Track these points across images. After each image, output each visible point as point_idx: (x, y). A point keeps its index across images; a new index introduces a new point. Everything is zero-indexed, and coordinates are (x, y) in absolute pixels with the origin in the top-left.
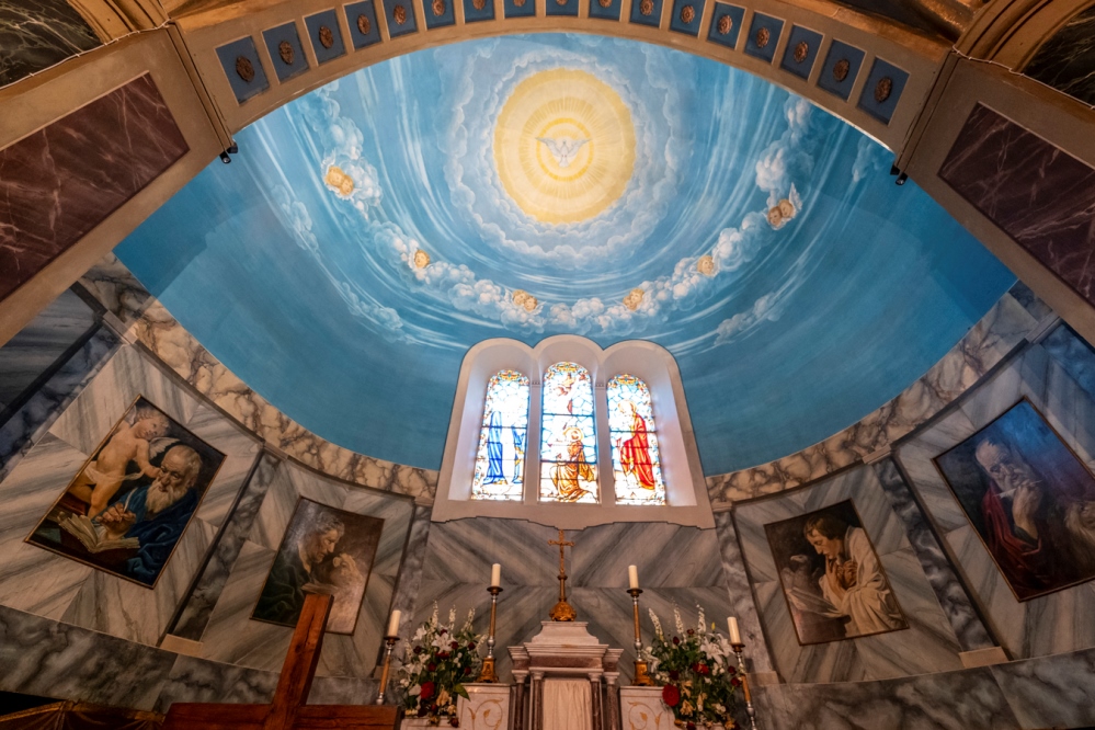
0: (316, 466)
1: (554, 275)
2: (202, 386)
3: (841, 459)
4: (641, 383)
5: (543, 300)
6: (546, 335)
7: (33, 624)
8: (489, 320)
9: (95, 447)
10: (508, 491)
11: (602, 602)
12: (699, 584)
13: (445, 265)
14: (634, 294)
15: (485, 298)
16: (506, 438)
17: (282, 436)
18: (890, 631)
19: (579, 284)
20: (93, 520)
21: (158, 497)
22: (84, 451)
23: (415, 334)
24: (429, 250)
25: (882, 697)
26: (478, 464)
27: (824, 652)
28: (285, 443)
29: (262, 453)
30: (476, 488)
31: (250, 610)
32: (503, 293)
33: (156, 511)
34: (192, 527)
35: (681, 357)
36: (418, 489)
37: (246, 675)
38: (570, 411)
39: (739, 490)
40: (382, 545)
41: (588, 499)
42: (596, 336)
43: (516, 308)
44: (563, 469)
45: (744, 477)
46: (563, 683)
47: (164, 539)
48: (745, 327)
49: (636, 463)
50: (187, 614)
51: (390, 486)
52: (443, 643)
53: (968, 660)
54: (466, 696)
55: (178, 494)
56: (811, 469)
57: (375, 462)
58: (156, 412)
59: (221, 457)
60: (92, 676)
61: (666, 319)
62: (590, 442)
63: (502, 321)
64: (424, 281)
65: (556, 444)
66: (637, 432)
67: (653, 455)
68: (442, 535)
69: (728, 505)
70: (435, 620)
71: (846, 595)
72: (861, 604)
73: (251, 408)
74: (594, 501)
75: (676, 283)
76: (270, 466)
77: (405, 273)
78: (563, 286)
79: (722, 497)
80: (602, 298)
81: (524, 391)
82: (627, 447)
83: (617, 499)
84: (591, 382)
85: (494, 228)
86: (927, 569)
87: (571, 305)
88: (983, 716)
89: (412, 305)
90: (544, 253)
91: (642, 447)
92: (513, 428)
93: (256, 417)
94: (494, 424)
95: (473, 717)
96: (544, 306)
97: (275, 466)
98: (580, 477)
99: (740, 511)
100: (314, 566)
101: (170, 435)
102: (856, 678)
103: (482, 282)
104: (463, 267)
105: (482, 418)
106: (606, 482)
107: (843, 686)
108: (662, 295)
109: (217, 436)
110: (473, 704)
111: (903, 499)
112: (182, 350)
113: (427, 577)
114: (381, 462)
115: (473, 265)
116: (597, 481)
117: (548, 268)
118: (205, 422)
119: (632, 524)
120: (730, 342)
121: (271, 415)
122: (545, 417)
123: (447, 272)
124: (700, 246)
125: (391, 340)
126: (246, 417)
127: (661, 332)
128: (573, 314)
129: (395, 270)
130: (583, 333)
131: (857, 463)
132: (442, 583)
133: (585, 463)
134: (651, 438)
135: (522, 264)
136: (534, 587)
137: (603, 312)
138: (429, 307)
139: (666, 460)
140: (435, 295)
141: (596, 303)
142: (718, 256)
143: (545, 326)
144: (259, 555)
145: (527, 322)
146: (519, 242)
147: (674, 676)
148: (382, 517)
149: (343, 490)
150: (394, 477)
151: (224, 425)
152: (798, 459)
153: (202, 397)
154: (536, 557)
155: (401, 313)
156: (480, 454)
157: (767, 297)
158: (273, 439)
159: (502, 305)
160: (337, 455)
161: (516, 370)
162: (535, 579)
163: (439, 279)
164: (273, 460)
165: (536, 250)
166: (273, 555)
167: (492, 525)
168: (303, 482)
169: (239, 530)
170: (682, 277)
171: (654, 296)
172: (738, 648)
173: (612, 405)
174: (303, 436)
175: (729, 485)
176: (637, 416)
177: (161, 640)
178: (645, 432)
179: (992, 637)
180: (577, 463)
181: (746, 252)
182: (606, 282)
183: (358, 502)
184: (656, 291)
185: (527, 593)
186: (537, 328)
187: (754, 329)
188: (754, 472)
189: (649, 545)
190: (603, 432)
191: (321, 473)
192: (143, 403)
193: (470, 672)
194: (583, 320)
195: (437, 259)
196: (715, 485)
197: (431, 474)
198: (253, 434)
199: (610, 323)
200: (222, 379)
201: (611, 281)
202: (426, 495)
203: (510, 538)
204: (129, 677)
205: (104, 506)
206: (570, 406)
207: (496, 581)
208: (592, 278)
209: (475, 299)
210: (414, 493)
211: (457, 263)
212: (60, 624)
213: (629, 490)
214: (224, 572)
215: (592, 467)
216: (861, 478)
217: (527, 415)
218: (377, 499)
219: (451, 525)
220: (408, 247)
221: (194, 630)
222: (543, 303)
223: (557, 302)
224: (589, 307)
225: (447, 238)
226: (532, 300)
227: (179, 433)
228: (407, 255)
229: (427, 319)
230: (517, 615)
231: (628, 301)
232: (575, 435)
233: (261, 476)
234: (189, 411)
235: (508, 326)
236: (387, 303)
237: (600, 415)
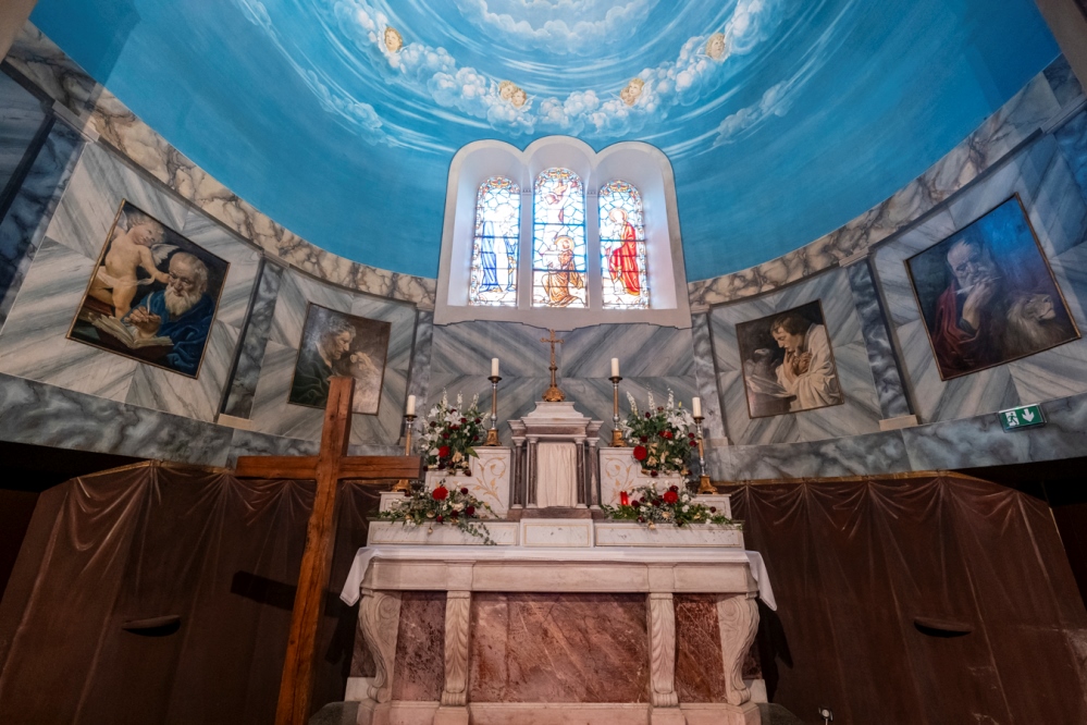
0: (318, 274)
1: (543, 61)
2: (185, 190)
3: (819, 263)
4: (634, 190)
5: (533, 94)
6: (538, 136)
7: (103, 404)
8: (474, 118)
9: (98, 251)
10: (502, 298)
11: (587, 388)
12: (671, 374)
13: (421, 48)
14: (633, 84)
15: (468, 90)
16: (499, 247)
17: (279, 245)
18: (828, 406)
19: (573, 72)
20: (122, 320)
21: (176, 301)
22: (89, 255)
23: (396, 135)
24: (399, 27)
25: (809, 453)
26: (474, 273)
27: (769, 423)
28: (284, 251)
29: (264, 261)
30: (473, 296)
31: (287, 396)
32: (488, 85)
33: (179, 312)
34: (215, 328)
35: (677, 160)
36: (418, 296)
37: (295, 443)
38: (562, 220)
39: (718, 294)
40: (392, 345)
41: (577, 304)
42: (590, 136)
43: (504, 104)
44: (554, 277)
45: (724, 282)
46: (554, 445)
47: (192, 338)
48: (749, 124)
49: (623, 271)
50: (232, 399)
51: (392, 292)
52: (455, 419)
53: (885, 425)
54: (476, 455)
55: (194, 299)
56: (789, 273)
57: (374, 271)
58: (146, 218)
59: (224, 265)
60: (167, 443)
61: (665, 116)
62: (580, 251)
63: (489, 120)
64: (399, 68)
65: (547, 253)
66: (626, 241)
67: (640, 264)
68: (444, 336)
69: (706, 307)
70: (445, 402)
71: (797, 380)
72: (806, 388)
73: (241, 216)
74: (582, 306)
75: (680, 71)
76: (274, 274)
77: (377, 60)
78: (554, 75)
79: (701, 300)
80: (597, 91)
81: (515, 200)
82: (616, 256)
83: (604, 304)
84: (583, 190)
86: (871, 358)
87: (563, 99)
88: (884, 463)
89: (389, 100)
90: (532, 32)
91: (630, 256)
92: (505, 237)
93: (249, 226)
94: (486, 234)
95: (483, 469)
96: (534, 101)
97: (280, 273)
98: (570, 285)
99: (716, 312)
100: (334, 362)
101: (169, 242)
102: (792, 440)
103: (464, 70)
104: (441, 50)
105: (474, 228)
106: (595, 288)
107: (780, 446)
108: (663, 87)
109: (215, 243)
110: (481, 461)
111: (867, 298)
112: (152, 150)
113: (435, 370)
114: (380, 271)
115: (454, 48)
116: (586, 288)
117: (538, 53)
118: (200, 229)
119: (616, 325)
120: (731, 142)
121: (263, 223)
122: (537, 227)
123: (423, 57)
124: (713, 19)
125: (371, 142)
126: (239, 225)
127: (658, 132)
128: (566, 110)
129: (364, 54)
130: (576, 134)
131: (834, 266)
132: (447, 376)
133: (575, 271)
134: (640, 246)
135: (508, 47)
136: (529, 378)
137: (598, 108)
138: (409, 103)
139: (652, 268)
140: (412, 86)
141: (590, 97)
142: (731, 34)
143: (536, 125)
144: (282, 352)
145: (515, 120)
146: (504, 16)
147: (644, 439)
148: (388, 321)
149: (348, 297)
150: (393, 285)
151: (218, 233)
152: (778, 264)
153: (189, 204)
154: (530, 354)
155: (379, 109)
156: (475, 263)
157: (778, 87)
158: (271, 247)
159: (488, 100)
160: (337, 265)
161: (506, 176)
162: (530, 372)
163: (416, 67)
164: (276, 268)
165: (522, 27)
166: (295, 353)
167: (489, 328)
168: (310, 290)
169: (260, 331)
170: (687, 63)
171: (654, 88)
172: (699, 420)
173: (603, 214)
174: (299, 245)
175: (709, 289)
176: (627, 225)
177: (216, 418)
178: (634, 241)
179: (911, 408)
180: (568, 271)
181: (764, 28)
182: (602, 69)
183: (364, 308)
184: (657, 81)
185: (523, 383)
186: (527, 127)
187: (758, 125)
188: (735, 276)
189: (630, 342)
190: (593, 241)
191: (324, 280)
192: (129, 208)
193: (477, 439)
194: (575, 118)
195: (411, 40)
196: (696, 290)
197: (430, 282)
198: (250, 242)
199: (605, 121)
200: (204, 184)
201: (609, 68)
202: (426, 301)
203: (507, 339)
204: (199, 444)
205: (128, 308)
206: (561, 217)
207: (495, 372)
208: (588, 64)
209: (457, 93)
210: (415, 300)
211: (434, 45)
212: (126, 405)
213: (616, 296)
214: (255, 366)
215: (582, 275)
216: (834, 279)
217: (519, 225)
218: (381, 305)
219: (452, 328)
220: (375, 23)
221: (242, 410)
222: (533, 97)
223: (548, 96)
224: (582, 102)
225: (420, 10)
226: (520, 94)
227: (176, 240)
228: (375, 33)
229: (408, 117)
230: (515, 399)
231: (625, 94)
232: (566, 245)
233: (268, 284)
234: (181, 219)
235: (495, 125)
236: (362, 98)
237: (591, 224)
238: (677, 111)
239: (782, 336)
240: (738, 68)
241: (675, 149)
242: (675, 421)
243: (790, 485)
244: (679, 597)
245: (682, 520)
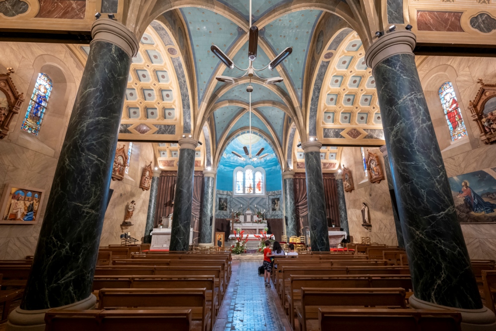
4: (260, 173)
6: (246, 165)
8: (236, 163)
10: (241, 192)
11: (253, 206)
12: (263, 204)
15: (235, 159)
23: (226, 169)
25: (277, 216)
26: (237, 188)
30: (237, 192)
35: (266, 171)
36: (230, 194)
38: (249, 178)
42: (254, 165)
43: (241, 161)
44: (248, 188)
45: (271, 192)
46: (248, 215)
48: (275, 169)
49: (258, 187)
52: (237, 212)
62: (252, 184)
65: (247, 185)
66: (259, 182)
68: (234, 200)
79: (268, 195)
81: (242, 174)
82: (257, 185)
84: (253, 173)
85: (237, 146)
91: (260, 185)
92: (241, 182)
94: (238, 181)
98: (251, 190)
99: (269, 197)
102: (275, 214)
105: (236, 181)
106: (254, 190)
110: (241, 217)
113: (233, 204)
114: (226, 191)
119: (256, 197)
122: (246, 180)
125: (223, 172)
127: (264, 166)
130: (252, 165)
132: (235, 205)
138: (227, 163)
142: (274, 155)
146: (241, 148)
147: (258, 214)
150: (227, 193)
152: (277, 191)
154: (245, 201)
155: (223, 165)
156: (237, 186)
159: (238, 160)
160: (221, 191)
162: (245, 204)
167: (240, 198)
171: (264, 158)
173: (256, 177)
175: (269, 193)
176: (259, 179)
180: (250, 187)
185: (244, 206)
186: (244, 164)
189: (258, 200)
190: (254, 182)
191: (220, 194)
193: (240, 214)
194: (252, 162)
195: (228, 154)
196: (267, 193)
197: (232, 192)
199: (256, 163)
202: (232, 195)
203: (242, 199)
208: (254, 154)
209: (234, 160)
211: (231, 154)
215: (252, 188)
217: (243, 179)
219: (235, 198)
222: (245, 159)
229: (227, 165)
230: (243, 208)
232: (250, 183)
235: (239, 164)
237: (254, 179)
238: (267, 163)
239: (276, 201)
240: (274, 160)
241: (266, 169)
242: (262, 213)
243: (275, 219)
244: (259, 229)
245: (261, 223)
